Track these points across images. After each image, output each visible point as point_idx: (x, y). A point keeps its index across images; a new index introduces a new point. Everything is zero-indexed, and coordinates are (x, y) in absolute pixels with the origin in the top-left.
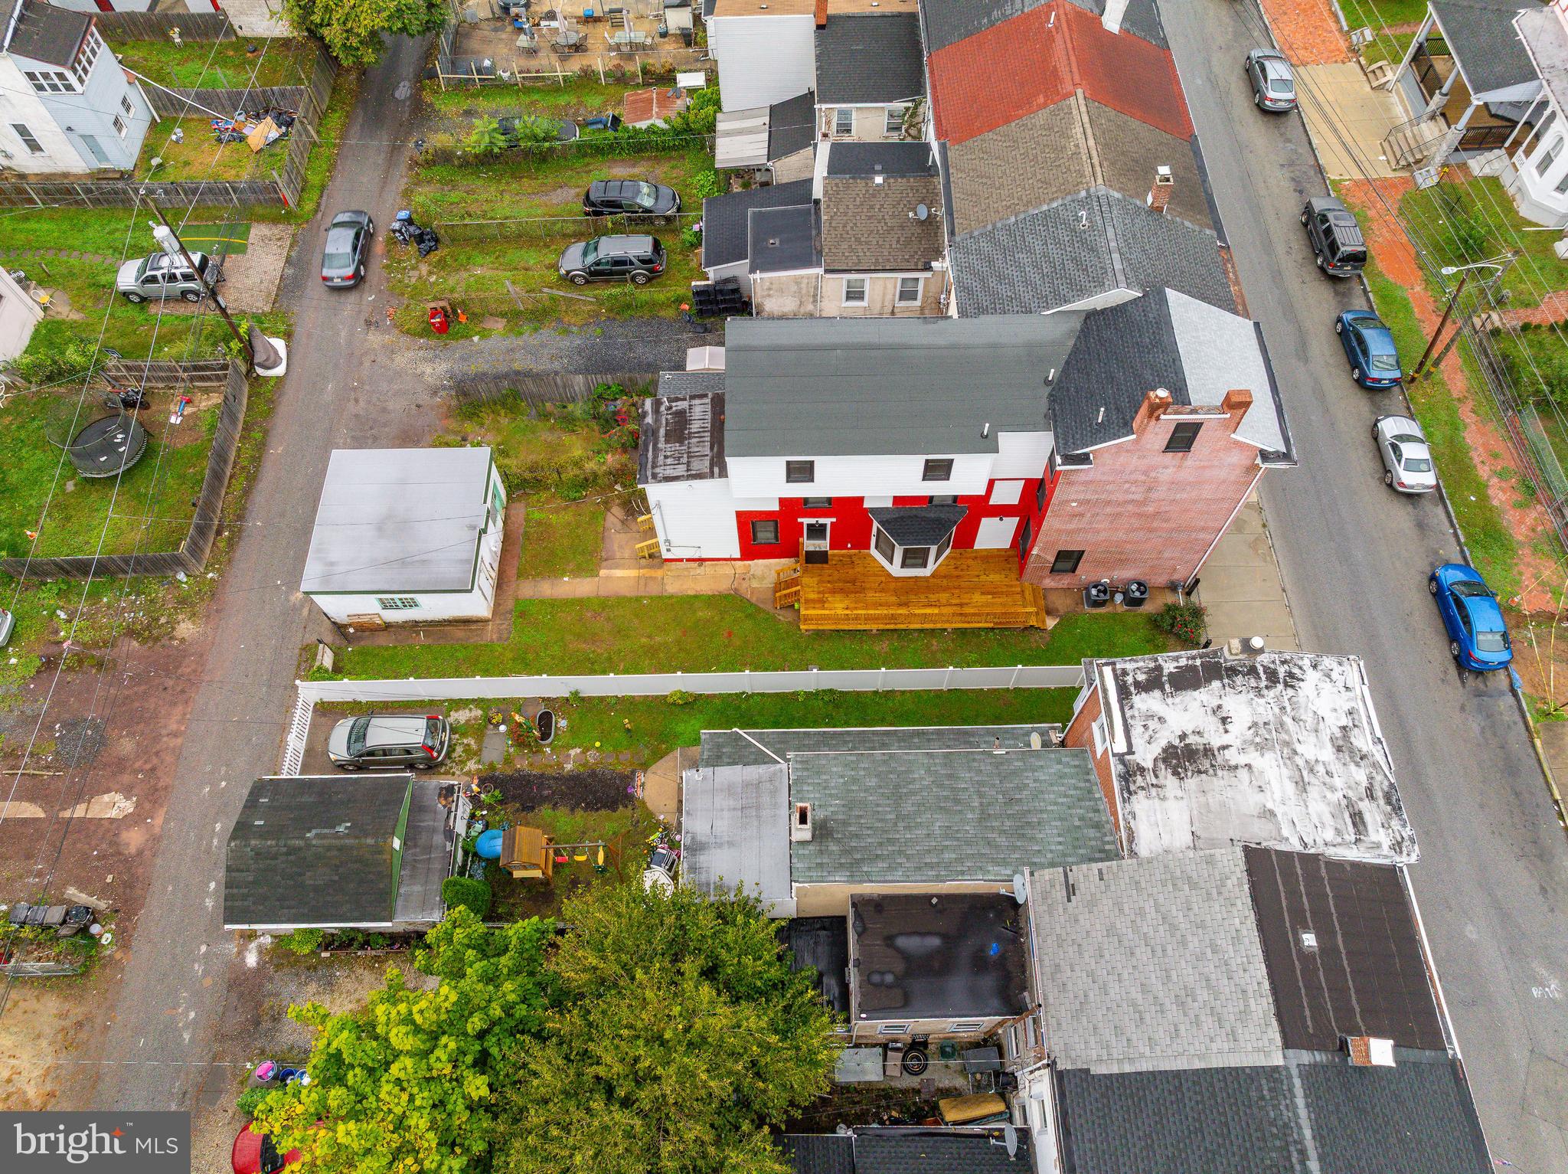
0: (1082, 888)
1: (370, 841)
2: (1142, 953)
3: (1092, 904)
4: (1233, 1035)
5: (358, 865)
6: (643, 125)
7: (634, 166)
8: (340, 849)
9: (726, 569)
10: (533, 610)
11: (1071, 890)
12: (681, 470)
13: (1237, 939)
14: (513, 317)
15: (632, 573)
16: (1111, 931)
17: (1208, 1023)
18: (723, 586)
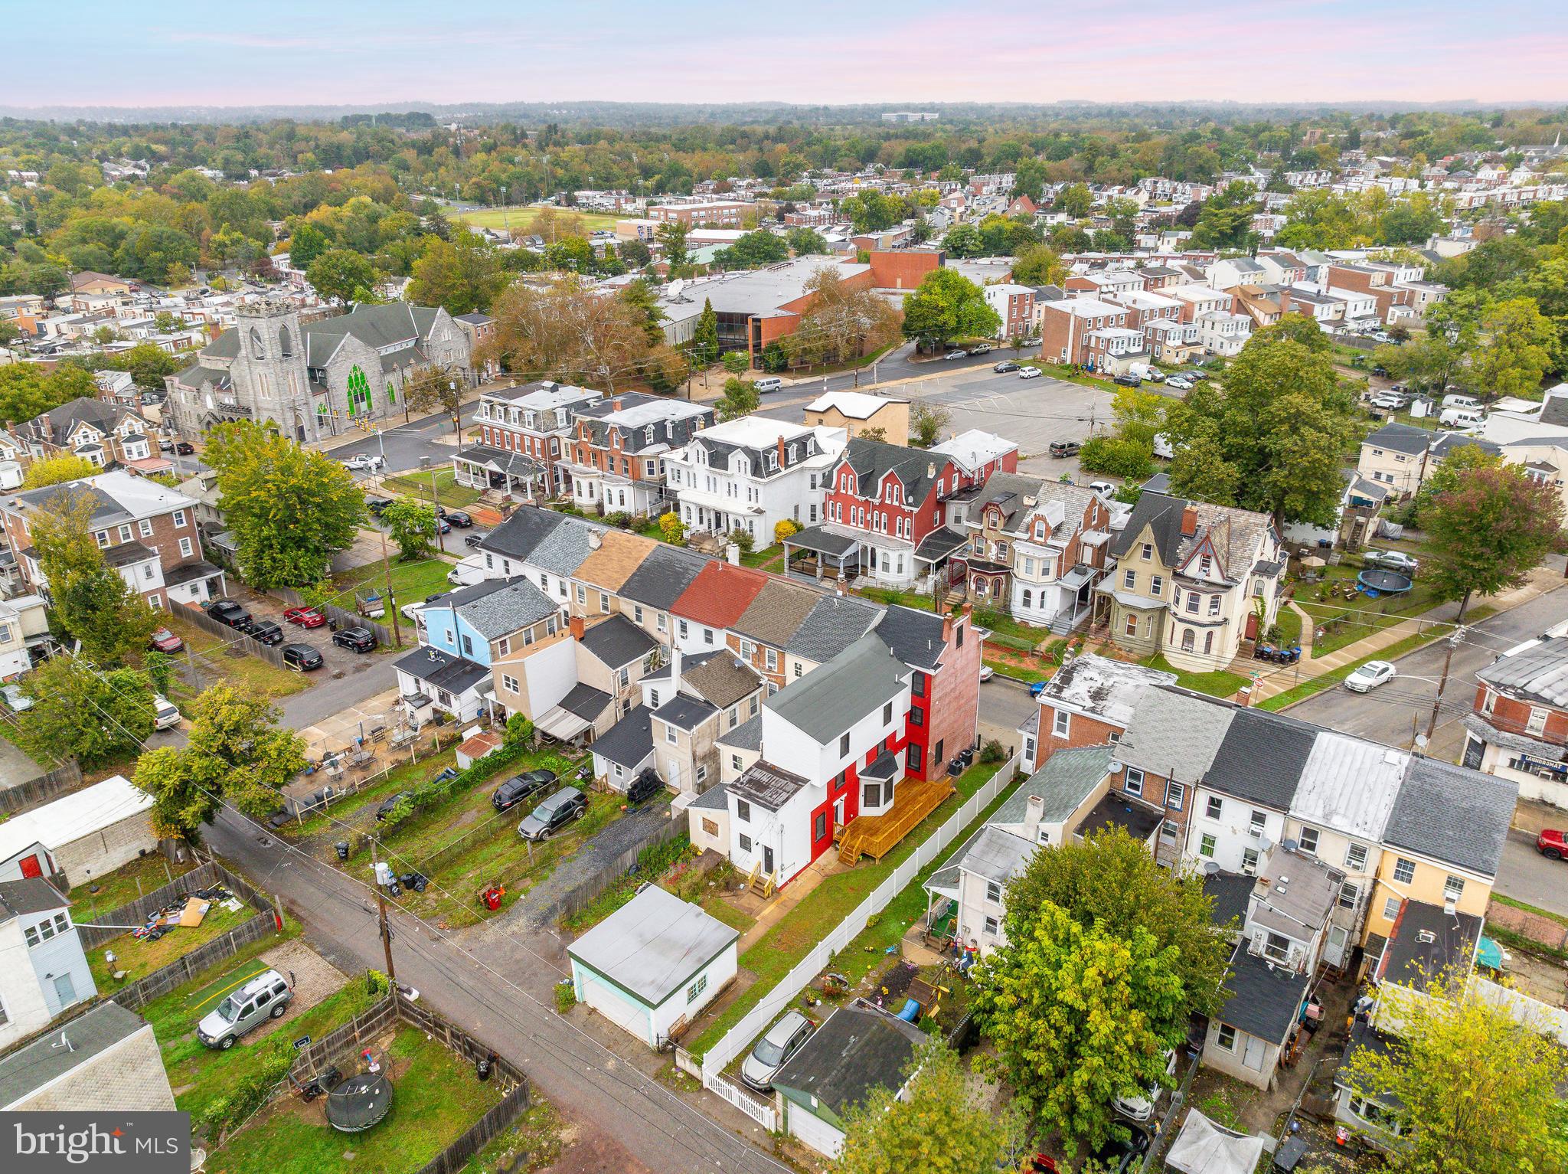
0: (1131, 741)
1: (875, 1028)
2: (1170, 734)
3: (1140, 741)
4: (1218, 721)
5: (883, 1045)
6: (487, 754)
7: (491, 782)
8: (867, 1044)
9: (809, 872)
10: (751, 957)
11: (1130, 745)
12: (785, 795)
13: (1183, 704)
14: (531, 873)
15: (772, 907)
16: (1155, 740)
17: (1209, 726)
18: (819, 878)
